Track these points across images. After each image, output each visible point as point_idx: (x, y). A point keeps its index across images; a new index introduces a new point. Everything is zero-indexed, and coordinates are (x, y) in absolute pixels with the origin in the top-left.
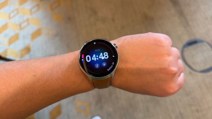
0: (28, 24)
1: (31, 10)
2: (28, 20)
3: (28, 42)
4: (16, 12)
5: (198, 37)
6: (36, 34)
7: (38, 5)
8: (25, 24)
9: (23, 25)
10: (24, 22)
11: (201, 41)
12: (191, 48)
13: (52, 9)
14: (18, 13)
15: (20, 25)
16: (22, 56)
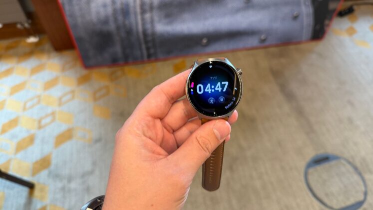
0: (53, 120)
1: (60, 99)
2: (53, 114)
3: (48, 148)
4: (36, 100)
5: (330, 150)
6: (63, 137)
9: (43, 122)
10: (47, 116)
11: (336, 158)
12: (320, 168)
13: (95, 99)
14: (39, 102)
15: (40, 122)
16: (34, 173)
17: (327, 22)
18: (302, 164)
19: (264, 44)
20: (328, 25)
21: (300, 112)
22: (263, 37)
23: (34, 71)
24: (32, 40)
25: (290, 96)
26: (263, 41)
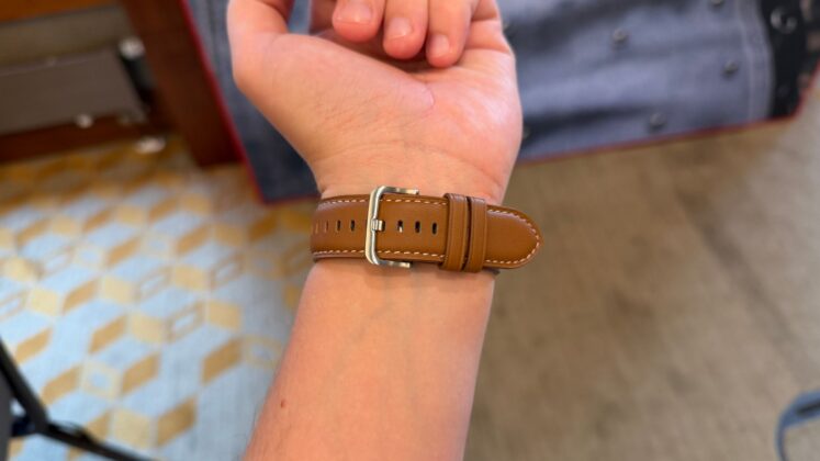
0: (199, 321)
1: (213, 273)
2: (198, 308)
3: (189, 386)
4: (161, 277)
6: (222, 360)
7: (238, 258)
8: (187, 320)
9: (179, 325)
10: (184, 312)
13: (287, 271)
14: (167, 281)
15: (169, 324)
16: (161, 440)
17: (804, 78)
18: (770, 418)
19: (659, 135)
20: (808, 86)
21: (755, 292)
22: (654, 119)
23: (157, 213)
24: (150, 146)
25: (728, 255)
26: (656, 128)
